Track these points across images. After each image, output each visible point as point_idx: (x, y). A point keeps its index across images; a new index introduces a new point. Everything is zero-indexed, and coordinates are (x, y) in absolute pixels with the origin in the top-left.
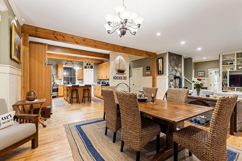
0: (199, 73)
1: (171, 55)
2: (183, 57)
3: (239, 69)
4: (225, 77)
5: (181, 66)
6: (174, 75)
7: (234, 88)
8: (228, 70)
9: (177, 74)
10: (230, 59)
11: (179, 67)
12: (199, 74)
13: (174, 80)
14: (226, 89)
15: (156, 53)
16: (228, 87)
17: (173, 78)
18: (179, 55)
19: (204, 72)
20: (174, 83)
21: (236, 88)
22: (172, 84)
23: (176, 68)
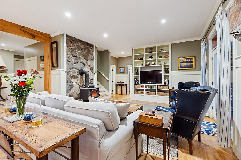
0: (120, 69)
1: (73, 41)
2: (96, 48)
3: (147, 65)
4: (137, 73)
5: (92, 59)
6: (80, 69)
7: (144, 85)
8: (139, 66)
9: (85, 68)
10: (141, 53)
11: (90, 60)
12: (121, 71)
13: (79, 76)
14: (137, 86)
15: (49, 35)
16: (139, 84)
17: (76, 74)
18: (88, 44)
19: (124, 68)
20: (79, 81)
21: (145, 84)
22: (76, 81)
23: (83, 60)
